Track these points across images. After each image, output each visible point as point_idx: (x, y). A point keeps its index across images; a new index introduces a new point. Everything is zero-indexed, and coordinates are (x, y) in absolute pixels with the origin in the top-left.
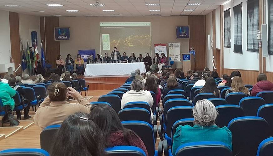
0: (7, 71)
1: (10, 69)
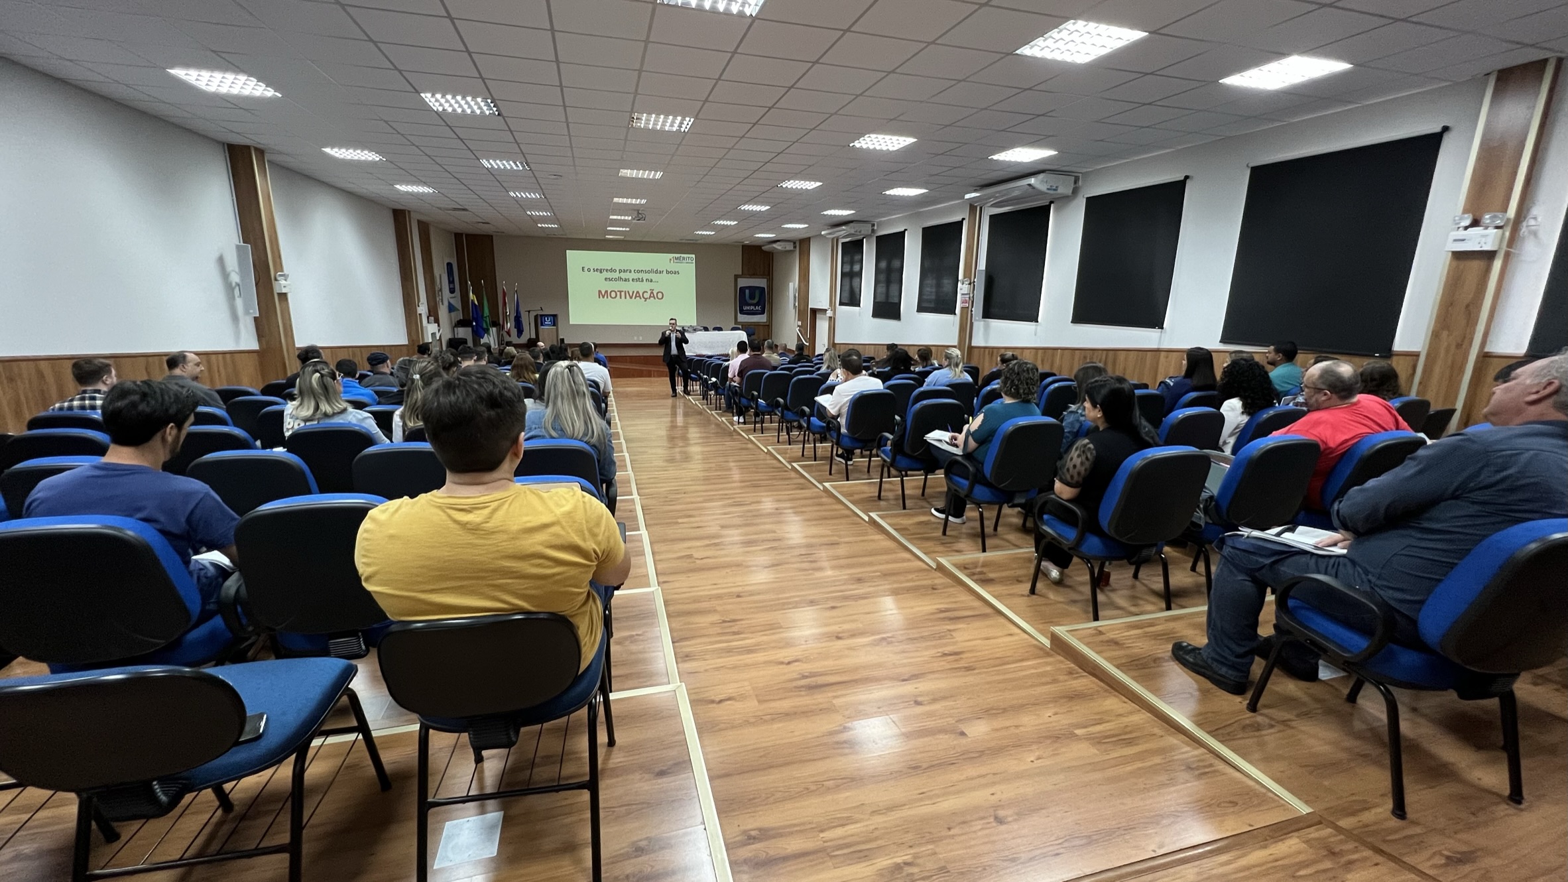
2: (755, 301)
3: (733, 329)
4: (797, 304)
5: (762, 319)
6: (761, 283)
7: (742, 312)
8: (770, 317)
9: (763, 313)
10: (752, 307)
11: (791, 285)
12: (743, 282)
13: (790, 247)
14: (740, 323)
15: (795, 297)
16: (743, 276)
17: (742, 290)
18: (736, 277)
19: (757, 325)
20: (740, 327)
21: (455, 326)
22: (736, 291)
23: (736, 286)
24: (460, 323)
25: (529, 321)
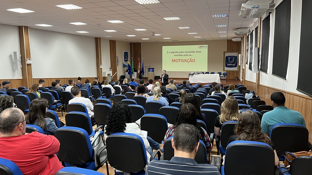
0: (107, 76)
1: (108, 75)
2: (233, 62)
5: (235, 69)
6: (235, 54)
7: (226, 66)
8: (239, 68)
9: (236, 66)
10: (231, 64)
12: (227, 54)
14: (225, 71)
16: (228, 52)
17: (227, 57)
18: (224, 53)
19: (233, 71)
21: (126, 72)
22: (224, 58)
23: (224, 56)
24: (127, 71)
25: (146, 70)
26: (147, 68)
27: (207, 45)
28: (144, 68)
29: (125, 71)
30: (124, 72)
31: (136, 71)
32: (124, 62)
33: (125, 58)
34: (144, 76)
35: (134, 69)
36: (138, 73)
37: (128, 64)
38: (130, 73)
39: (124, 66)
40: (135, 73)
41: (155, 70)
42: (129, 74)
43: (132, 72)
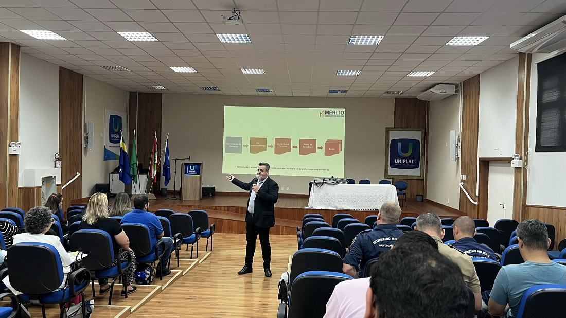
0: (38, 184)
1: (47, 180)
2: (408, 154)
3: (382, 182)
4: (460, 155)
5: (415, 173)
6: (416, 135)
7: (393, 165)
8: (425, 171)
9: (416, 166)
10: (404, 161)
11: (452, 133)
12: (395, 135)
13: (451, 91)
14: (390, 177)
15: (457, 147)
16: (395, 128)
17: (394, 142)
18: (388, 130)
19: (410, 179)
20: (391, 180)
21: (113, 173)
22: (387, 144)
23: (387, 139)
24: (116, 171)
25: (176, 169)
26: (179, 163)
27: (344, 110)
28: (172, 163)
29: (111, 170)
30: (108, 174)
31: (144, 170)
32: (108, 145)
33: (111, 132)
34: (170, 187)
35: (140, 165)
36: (150, 180)
37: (122, 150)
38: (127, 178)
39: (108, 156)
40: (143, 179)
41: (204, 169)
42: (121, 178)
43: (131, 173)
